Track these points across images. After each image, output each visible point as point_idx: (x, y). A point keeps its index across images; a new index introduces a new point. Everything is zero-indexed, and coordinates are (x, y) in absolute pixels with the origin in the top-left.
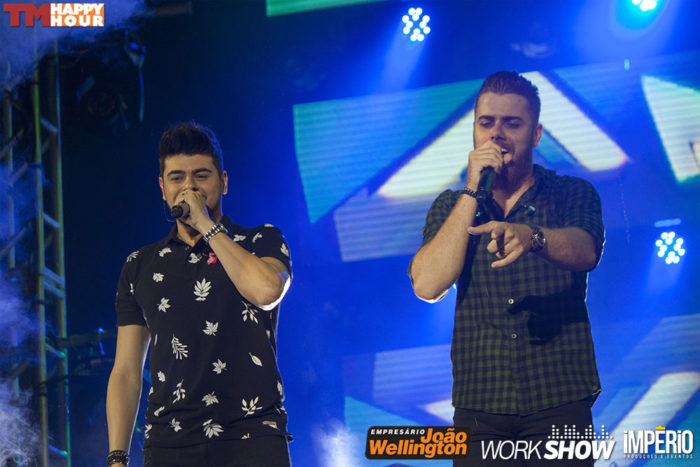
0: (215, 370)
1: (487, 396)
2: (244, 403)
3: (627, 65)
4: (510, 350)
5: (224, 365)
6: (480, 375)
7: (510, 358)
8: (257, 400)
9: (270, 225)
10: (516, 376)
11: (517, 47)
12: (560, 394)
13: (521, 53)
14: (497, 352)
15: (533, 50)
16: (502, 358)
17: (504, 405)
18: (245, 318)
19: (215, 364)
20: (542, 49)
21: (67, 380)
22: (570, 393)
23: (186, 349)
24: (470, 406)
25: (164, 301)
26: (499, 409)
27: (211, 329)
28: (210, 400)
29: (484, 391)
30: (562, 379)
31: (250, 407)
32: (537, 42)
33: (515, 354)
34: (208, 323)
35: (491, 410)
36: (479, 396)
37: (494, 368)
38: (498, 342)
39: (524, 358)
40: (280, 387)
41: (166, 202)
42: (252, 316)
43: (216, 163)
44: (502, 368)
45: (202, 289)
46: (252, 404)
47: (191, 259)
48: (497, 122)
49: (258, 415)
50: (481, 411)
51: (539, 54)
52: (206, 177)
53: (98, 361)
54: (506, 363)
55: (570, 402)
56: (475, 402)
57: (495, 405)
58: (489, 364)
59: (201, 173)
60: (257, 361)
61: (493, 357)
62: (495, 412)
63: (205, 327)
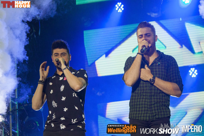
0: (64, 110)
1: (140, 115)
2: (72, 120)
3: (181, 19)
4: (148, 102)
5: (67, 109)
6: (138, 109)
7: (147, 105)
8: (76, 119)
9: (83, 69)
10: (149, 110)
11: (149, 14)
12: (161, 115)
13: (150, 16)
14: (143, 103)
15: (154, 15)
16: (145, 104)
17: (145, 118)
18: (74, 96)
19: (64, 109)
20: (156, 14)
21: (17, 111)
22: (164, 115)
23: (56, 105)
24: (134, 118)
25: (52, 91)
26: (143, 119)
27: (64, 99)
28: (63, 119)
29: (139, 114)
30: (162, 110)
31: (74, 121)
32: (155, 12)
33: (149, 103)
34: (63, 97)
35: (141, 119)
36: (137, 115)
37: (142, 107)
38: (144, 100)
39: (152, 105)
40: (83, 116)
41: (53, 63)
42: (75, 95)
43: (68, 51)
44: (145, 107)
45: (62, 88)
46: (75, 120)
47: (60, 79)
48: (144, 36)
49: (76, 124)
50: (138, 120)
51: (155, 16)
52: (65, 55)
53: (27, 105)
54: (146, 106)
55: (164, 117)
56: (136, 117)
57: (142, 118)
58: (141, 106)
59: (63, 54)
60: (76, 108)
61: (142, 104)
62: (142, 120)
63: (62, 98)
